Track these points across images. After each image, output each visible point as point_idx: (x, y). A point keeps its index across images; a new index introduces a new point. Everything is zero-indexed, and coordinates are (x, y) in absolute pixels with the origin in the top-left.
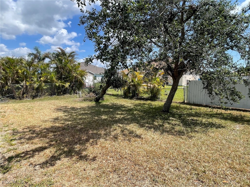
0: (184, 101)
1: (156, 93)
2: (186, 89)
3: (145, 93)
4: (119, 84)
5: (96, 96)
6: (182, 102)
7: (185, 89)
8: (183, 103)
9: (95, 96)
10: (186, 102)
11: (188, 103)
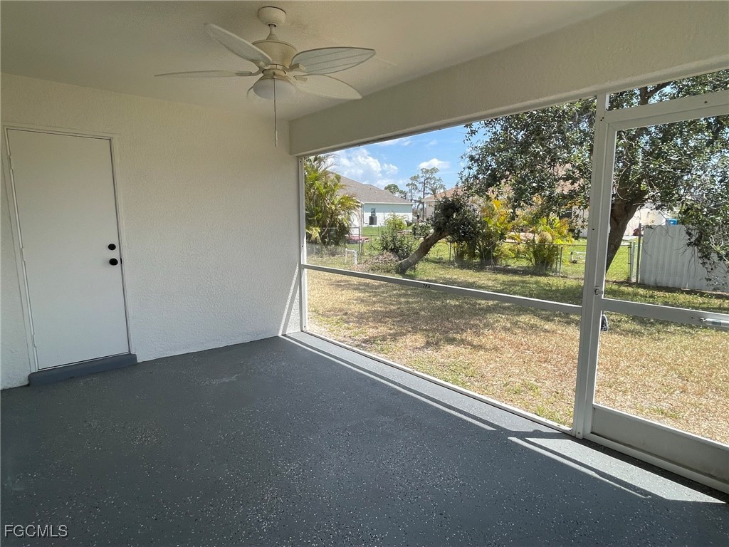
0: (629, 279)
1: (549, 257)
2: (637, 248)
3: (518, 255)
4: (473, 233)
5: (400, 262)
6: (622, 280)
7: (634, 247)
8: (628, 283)
9: (396, 261)
10: (634, 280)
11: (640, 284)
